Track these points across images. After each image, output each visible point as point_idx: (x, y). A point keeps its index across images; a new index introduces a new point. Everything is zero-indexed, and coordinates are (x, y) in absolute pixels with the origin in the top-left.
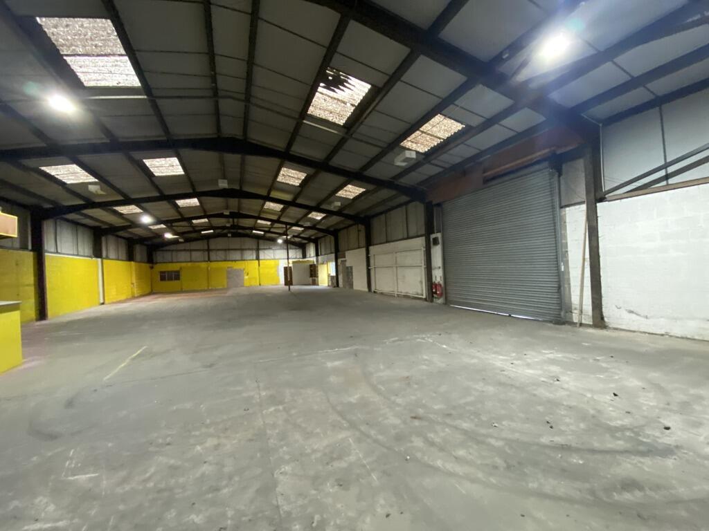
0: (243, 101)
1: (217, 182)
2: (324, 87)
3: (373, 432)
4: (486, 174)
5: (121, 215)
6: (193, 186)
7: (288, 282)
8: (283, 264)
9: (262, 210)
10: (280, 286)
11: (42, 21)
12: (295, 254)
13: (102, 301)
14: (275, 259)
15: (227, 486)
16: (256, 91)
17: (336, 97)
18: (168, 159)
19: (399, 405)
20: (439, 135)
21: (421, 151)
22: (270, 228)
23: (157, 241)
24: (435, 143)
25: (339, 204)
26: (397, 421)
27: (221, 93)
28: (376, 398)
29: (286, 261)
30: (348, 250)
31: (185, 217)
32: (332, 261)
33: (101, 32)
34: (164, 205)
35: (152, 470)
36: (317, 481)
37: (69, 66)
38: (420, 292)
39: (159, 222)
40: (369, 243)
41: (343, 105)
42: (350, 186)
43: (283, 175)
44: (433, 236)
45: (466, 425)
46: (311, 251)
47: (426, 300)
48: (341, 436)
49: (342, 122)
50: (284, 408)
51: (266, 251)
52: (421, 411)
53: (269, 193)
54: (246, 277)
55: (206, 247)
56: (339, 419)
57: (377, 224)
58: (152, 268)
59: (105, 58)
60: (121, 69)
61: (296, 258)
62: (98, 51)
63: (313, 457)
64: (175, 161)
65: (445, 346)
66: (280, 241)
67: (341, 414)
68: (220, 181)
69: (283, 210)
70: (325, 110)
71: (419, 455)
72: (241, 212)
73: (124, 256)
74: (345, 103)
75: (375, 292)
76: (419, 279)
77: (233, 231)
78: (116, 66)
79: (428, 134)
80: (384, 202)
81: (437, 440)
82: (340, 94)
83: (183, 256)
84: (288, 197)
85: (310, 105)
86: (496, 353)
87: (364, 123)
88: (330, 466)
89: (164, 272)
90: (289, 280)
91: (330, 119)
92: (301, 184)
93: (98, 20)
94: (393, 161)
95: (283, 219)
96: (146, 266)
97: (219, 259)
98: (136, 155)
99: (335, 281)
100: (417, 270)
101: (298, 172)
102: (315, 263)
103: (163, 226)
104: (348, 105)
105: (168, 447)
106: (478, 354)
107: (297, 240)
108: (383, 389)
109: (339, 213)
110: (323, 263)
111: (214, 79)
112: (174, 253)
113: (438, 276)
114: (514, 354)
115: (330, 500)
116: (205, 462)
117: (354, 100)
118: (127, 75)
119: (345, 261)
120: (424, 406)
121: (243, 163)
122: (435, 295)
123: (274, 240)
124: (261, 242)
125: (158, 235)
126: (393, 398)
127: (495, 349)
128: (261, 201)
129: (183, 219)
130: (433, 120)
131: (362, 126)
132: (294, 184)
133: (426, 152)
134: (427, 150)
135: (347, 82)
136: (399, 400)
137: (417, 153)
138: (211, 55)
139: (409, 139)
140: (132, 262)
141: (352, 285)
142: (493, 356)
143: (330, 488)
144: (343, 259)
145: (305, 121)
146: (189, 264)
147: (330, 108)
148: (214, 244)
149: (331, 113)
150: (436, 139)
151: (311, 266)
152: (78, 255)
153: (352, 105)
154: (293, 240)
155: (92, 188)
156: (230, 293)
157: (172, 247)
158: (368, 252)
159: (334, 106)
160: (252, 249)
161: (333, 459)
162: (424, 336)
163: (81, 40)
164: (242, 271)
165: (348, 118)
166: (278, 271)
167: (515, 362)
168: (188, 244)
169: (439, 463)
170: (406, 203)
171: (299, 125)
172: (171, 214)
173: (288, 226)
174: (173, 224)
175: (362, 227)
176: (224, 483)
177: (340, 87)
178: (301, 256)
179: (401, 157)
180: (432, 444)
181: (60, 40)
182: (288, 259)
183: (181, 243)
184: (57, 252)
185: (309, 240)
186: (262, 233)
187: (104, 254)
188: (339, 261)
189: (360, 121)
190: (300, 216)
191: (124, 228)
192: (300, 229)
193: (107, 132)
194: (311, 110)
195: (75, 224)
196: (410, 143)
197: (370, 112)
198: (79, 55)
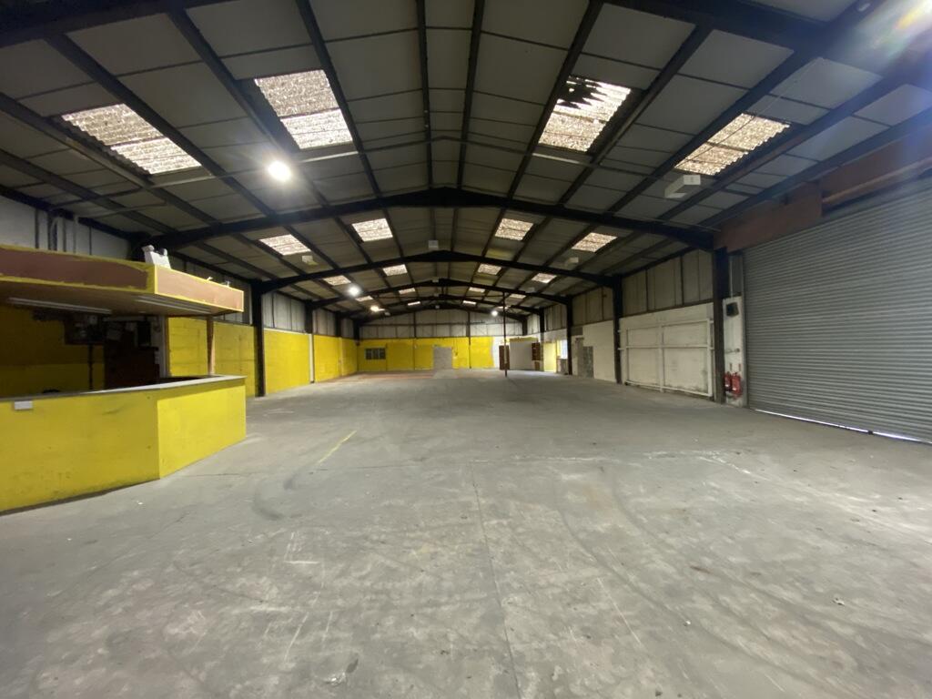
0: (457, 140)
1: (427, 244)
2: (562, 104)
3: (632, 578)
4: (827, 200)
5: (330, 287)
6: (401, 251)
7: (504, 365)
8: (498, 342)
9: (475, 275)
10: (493, 370)
11: (259, 82)
12: (513, 329)
13: (312, 380)
14: (487, 336)
15: (447, 603)
16: (475, 126)
17: (579, 115)
18: (376, 221)
19: (670, 547)
20: (741, 145)
21: (709, 173)
22: (483, 297)
23: (364, 314)
24: (734, 157)
25: (576, 260)
26: (670, 570)
27: (434, 135)
28: (635, 532)
29: (503, 338)
30: (587, 324)
31: (391, 287)
32: (563, 339)
33: (314, 86)
34: (372, 273)
35: (369, 568)
36: (555, 623)
37: (285, 129)
38: (702, 387)
39: (365, 293)
40: (619, 313)
41: (588, 123)
42: (593, 234)
43: (503, 228)
44: (726, 302)
45: (787, 595)
46: (534, 325)
47: (712, 399)
48: (587, 572)
49: (585, 148)
50: (510, 525)
51: (478, 326)
52: (707, 561)
53: (484, 252)
54: (455, 358)
55: (412, 322)
56: (582, 550)
57: (632, 287)
58: (358, 345)
59: (319, 115)
60: (334, 124)
61: (514, 335)
62: (311, 108)
63: (549, 592)
64: (383, 222)
65: (746, 472)
66: (495, 313)
67: (583, 544)
68: (430, 242)
69: (500, 274)
70: (562, 135)
71: (705, 622)
72: (452, 278)
73: (332, 332)
74: (591, 121)
75: (626, 384)
76: (702, 367)
77: (440, 301)
78: (329, 121)
79: (723, 146)
80: (644, 253)
81: (735, 607)
82: (584, 109)
83: (389, 331)
84: (507, 256)
85: (543, 131)
86: (843, 490)
87: (618, 144)
88: (572, 609)
89: (370, 350)
90: (506, 362)
91: (569, 146)
92: (524, 237)
93: (312, 73)
94: (664, 192)
95: (500, 285)
96: (353, 342)
97: (426, 335)
98: (345, 219)
99: (567, 365)
100: (699, 355)
101: (521, 222)
102: (539, 341)
103: (369, 298)
104: (596, 122)
105: (383, 546)
106: (809, 489)
107: (517, 311)
108: (645, 521)
109: (576, 272)
110: (550, 342)
111: (427, 118)
112: (380, 328)
113: (735, 363)
114: (877, 496)
115: (574, 653)
116: (422, 571)
117: (604, 114)
118: (339, 130)
119: (583, 339)
120: (712, 555)
121: (456, 218)
122: (727, 393)
123: (487, 312)
124: (472, 314)
125: (364, 308)
126: (662, 536)
127: (842, 485)
128: (475, 264)
129: (390, 289)
130: (731, 124)
131: (615, 148)
132: (516, 238)
133: (717, 174)
134: (719, 171)
135: (595, 91)
136: (671, 541)
137: (703, 176)
138: (425, 89)
139: (689, 158)
140: (340, 339)
141: (592, 372)
142: (838, 495)
143: (573, 637)
144: (578, 336)
145: (534, 154)
146: (394, 341)
147: (570, 130)
148: (421, 317)
149: (571, 137)
150: (735, 153)
151: (534, 345)
152: (291, 330)
153: (602, 122)
154: (511, 311)
155: (306, 259)
156: (437, 376)
157: (378, 322)
158: (617, 327)
159: (576, 127)
160: (462, 324)
161: (575, 601)
162: (710, 453)
163: (295, 98)
164: (450, 350)
165: (595, 141)
166: (491, 351)
167: (878, 508)
168: (394, 318)
169: (740, 641)
170: (681, 254)
171: (526, 160)
172: (378, 284)
173: (506, 294)
174: (381, 296)
175: (609, 292)
176: (444, 599)
177: (585, 99)
178: (521, 333)
179: (676, 185)
180: (728, 611)
181: (277, 101)
182: (505, 336)
183: (387, 316)
184: (274, 327)
185: (532, 311)
186: (474, 303)
187: (314, 331)
188: (573, 338)
189: (614, 141)
190: (522, 280)
191: (333, 301)
192: (521, 297)
193: (321, 197)
194: (545, 138)
195: (288, 296)
196: (690, 164)
197: (629, 127)
198: (295, 116)
